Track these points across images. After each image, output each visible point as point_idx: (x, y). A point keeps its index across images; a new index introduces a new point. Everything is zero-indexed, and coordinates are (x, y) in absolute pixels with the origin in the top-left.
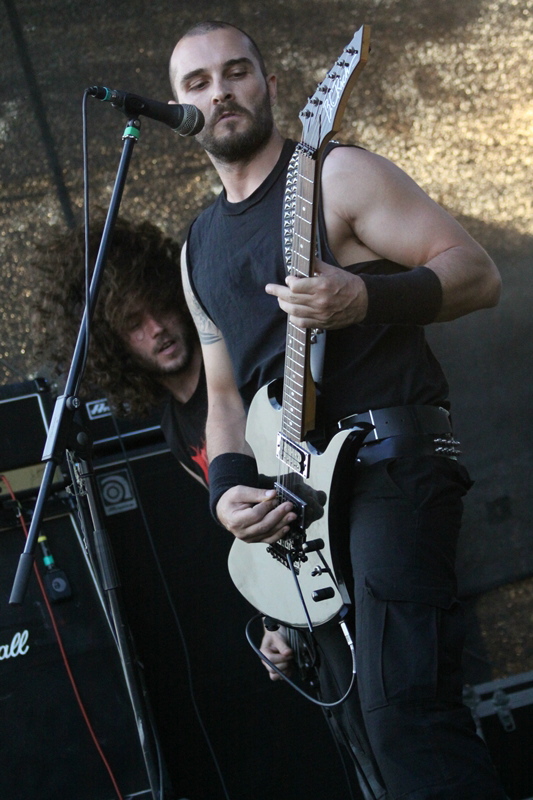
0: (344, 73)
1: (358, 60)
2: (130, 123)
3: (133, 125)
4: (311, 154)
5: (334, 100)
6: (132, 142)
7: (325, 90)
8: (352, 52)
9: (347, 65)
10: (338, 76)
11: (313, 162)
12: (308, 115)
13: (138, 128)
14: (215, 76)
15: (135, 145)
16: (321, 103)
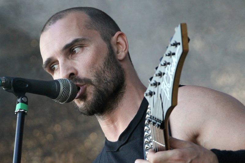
0: (172, 61)
1: (181, 51)
2: (19, 100)
3: (22, 102)
4: (158, 125)
5: (169, 82)
6: (23, 114)
7: (161, 75)
8: (176, 45)
9: (174, 54)
10: (169, 64)
11: (162, 131)
12: (151, 94)
13: (26, 103)
14: (60, 60)
15: (26, 116)
16: (159, 84)
